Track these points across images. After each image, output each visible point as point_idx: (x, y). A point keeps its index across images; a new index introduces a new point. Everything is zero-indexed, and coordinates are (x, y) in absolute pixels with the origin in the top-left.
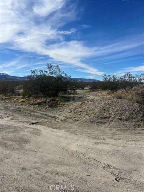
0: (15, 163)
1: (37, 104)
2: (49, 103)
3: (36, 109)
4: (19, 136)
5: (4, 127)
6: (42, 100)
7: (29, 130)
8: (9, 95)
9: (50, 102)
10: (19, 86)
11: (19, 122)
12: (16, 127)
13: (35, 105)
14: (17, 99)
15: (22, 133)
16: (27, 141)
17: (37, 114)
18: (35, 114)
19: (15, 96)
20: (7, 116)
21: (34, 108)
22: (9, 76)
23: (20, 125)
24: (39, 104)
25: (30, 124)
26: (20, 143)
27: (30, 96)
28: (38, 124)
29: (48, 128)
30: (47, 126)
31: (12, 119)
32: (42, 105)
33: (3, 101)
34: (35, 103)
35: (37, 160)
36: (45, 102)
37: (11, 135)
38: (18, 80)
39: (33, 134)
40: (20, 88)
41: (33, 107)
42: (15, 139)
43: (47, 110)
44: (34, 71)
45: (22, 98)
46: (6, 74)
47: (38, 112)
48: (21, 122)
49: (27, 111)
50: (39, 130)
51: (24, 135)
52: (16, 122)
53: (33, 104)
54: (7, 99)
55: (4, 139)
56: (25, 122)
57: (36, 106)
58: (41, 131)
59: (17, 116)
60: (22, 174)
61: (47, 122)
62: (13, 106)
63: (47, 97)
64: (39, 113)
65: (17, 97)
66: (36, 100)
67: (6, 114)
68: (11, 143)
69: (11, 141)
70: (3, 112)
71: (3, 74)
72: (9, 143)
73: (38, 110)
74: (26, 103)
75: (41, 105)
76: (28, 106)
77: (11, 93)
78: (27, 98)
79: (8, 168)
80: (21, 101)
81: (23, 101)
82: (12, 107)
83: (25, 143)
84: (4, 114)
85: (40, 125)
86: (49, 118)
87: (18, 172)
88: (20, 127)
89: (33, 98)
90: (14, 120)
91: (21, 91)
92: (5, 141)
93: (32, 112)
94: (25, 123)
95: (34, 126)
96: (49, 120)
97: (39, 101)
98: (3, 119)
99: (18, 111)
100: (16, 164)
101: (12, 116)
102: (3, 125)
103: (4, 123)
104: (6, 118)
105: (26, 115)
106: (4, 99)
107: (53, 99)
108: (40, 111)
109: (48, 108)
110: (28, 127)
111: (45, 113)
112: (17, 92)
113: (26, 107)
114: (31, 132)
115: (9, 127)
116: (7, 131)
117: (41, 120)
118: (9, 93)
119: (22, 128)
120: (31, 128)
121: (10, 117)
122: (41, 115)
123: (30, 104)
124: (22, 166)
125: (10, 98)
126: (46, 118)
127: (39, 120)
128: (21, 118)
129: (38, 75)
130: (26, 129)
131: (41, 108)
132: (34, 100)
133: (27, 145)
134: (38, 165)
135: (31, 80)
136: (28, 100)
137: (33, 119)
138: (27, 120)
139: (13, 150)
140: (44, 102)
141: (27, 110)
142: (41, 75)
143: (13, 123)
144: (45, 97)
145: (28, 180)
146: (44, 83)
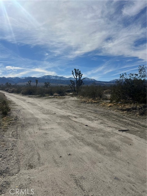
0: (107, 169)
1: (125, 110)
2: (139, 109)
3: (124, 115)
4: (109, 142)
5: (95, 129)
6: (132, 106)
7: (118, 136)
8: (97, 99)
9: (141, 108)
10: (106, 90)
11: (108, 126)
12: (106, 131)
13: (124, 110)
14: (105, 104)
15: (112, 139)
16: (118, 149)
17: (126, 121)
18: (125, 120)
19: (102, 100)
20: (96, 119)
21: (123, 114)
22: (96, 81)
23: (109, 130)
24: (128, 110)
25: (119, 131)
26: (111, 150)
27: (117, 101)
28: (128, 132)
29: (140, 139)
30: (139, 136)
31: (101, 123)
32: (132, 111)
33: (92, 105)
34: (124, 108)
35: (131, 173)
36: (135, 109)
37: (101, 139)
38: (104, 85)
39: (124, 142)
40: (106, 93)
41: (121, 112)
42: (106, 144)
43: (137, 117)
44: (123, 75)
45: (110, 103)
46: (93, 79)
47: (127, 118)
48: (110, 127)
49: (115, 117)
50: (130, 139)
51: (115, 141)
52: (105, 126)
53: (121, 110)
54: (96, 103)
55: (96, 142)
56: (114, 127)
57: (125, 112)
58: (132, 140)
59: (105, 120)
60: (116, 184)
61: (139, 131)
62: (102, 110)
63: (137, 103)
64: (129, 120)
65: (105, 101)
66: (124, 106)
67: (96, 117)
68: (102, 147)
69: (102, 145)
70: (93, 114)
71: (91, 79)
72: (100, 147)
73: (127, 116)
74: (114, 108)
75: (130, 111)
76: (116, 111)
77: (99, 97)
78: (115, 103)
79: (102, 173)
80: (109, 106)
81: (110, 106)
82: (100, 111)
83: (116, 151)
84: (94, 117)
85: (131, 133)
86: (140, 128)
87: (111, 181)
88: (109, 133)
89: (121, 104)
90: (103, 124)
91: (109, 96)
92: (96, 144)
93: (121, 118)
94: (114, 129)
95: (124, 134)
96: (141, 130)
97: (127, 107)
98: (93, 121)
99: (107, 115)
100: (109, 171)
101: (101, 119)
102: (94, 128)
103: (95, 126)
104: (96, 121)
105: (114, 121)
106: (94, 103)
107: (144, 106)
108: (130, 118)
109: (138, 116)
110: (118, 134)
111: (136, 121)
112: (105, 96)
113: (114, 112)
114: (121, 140)
115: (99, 131)
116: (98, 134)
117: (132, 128)
118: (97, 97)
119: (111, 133)
120: (121, 135)
121: (99, 121)
122: (130, 123)
123: (118, 109)
124: (115, 175)
125: (98, 102)
126: (137, 127)
127: (129, 128)
128: (110, 123)
129: (127, 79)
130: (116, 136)
131: (130, 115)
132: (123, 105)
133: (118, 153)
134: (132, 180)
135: (120, 85)
136: (115, 105)
137: (122, 126)
138: (116, 126)
139: (104, 155)
140: (133, 109)
141: (116, 115)
142: (130, 79)
143: (102, 126)
144: (135, 103)
145: (123, 193)
146: (134, 87)
